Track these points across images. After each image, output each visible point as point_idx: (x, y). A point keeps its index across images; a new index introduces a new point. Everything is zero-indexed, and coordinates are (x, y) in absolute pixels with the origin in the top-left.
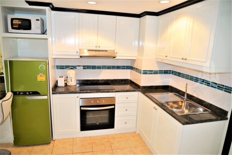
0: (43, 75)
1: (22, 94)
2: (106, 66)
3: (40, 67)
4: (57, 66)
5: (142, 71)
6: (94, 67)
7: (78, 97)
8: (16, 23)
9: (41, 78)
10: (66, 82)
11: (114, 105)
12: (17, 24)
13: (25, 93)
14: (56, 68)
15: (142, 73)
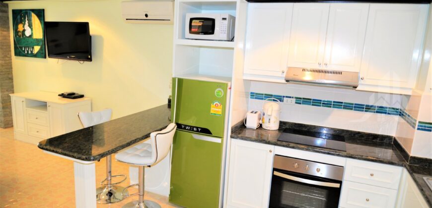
0: (219, 104)
1: (188, 130)
2: (342, 103)
3: (217, 92)
4: (251, 93)
5: (417, 124)
6: (317, 103)
7: (271, 151)
8: (196, 24)
9: (215, 109)
10: (261, 122)
11: (340, 182)
12: (196, 26)
13: (191, 129)
14: (250, 96)
15: (417, 127)
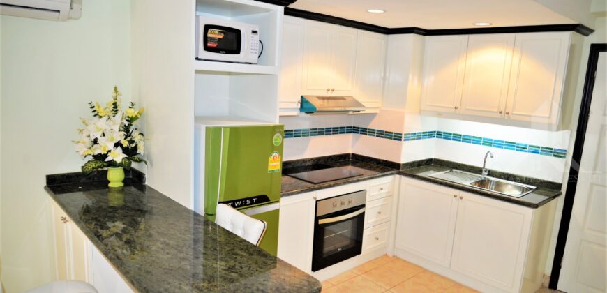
1: (238, 206)
3: (275, 140)
5: (403, 136)
8: (214, 36)
12: (214, 39)
15: (403, 139)
